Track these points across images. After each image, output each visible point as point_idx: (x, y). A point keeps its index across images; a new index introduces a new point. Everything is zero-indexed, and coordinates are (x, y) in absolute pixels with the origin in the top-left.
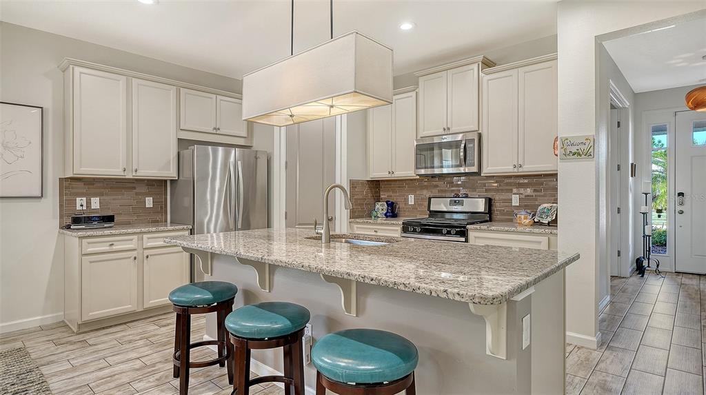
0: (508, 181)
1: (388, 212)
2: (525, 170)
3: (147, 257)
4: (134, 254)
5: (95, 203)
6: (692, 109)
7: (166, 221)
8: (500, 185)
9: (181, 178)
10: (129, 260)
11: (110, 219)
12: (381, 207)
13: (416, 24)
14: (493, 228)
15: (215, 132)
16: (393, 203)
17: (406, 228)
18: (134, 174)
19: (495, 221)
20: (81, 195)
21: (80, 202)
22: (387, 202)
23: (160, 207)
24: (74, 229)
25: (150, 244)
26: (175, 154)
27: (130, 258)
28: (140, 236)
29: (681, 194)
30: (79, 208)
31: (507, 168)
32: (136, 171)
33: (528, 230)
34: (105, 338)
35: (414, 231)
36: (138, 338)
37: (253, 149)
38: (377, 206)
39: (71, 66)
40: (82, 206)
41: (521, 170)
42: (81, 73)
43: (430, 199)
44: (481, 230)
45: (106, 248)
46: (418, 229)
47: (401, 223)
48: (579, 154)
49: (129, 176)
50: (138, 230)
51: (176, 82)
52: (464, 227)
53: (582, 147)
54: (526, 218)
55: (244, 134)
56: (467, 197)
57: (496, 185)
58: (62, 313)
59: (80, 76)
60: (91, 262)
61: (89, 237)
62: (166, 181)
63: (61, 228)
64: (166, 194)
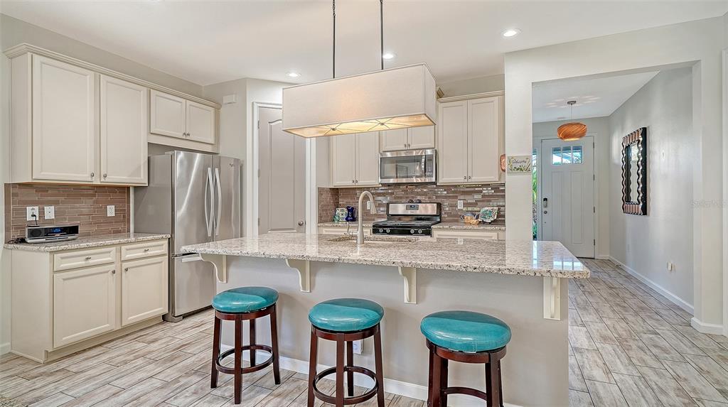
0: (455, 190)
1: (348, 216)
2: (473, 181)
3: (126, 270)
4: (112, 267)
5: (50, 212)
6: (561, 138)
7: (129, 231)
8: (448, 193)
9: (151, 185)
10: (106, 274)
11: (73, 230)
12: (342, 213)
13: (396, 55)
14: (454, 227)
15: (184, 137)
16: (353, 208)
17: (376, 230)
18: (103, 180)
19: (444, 222)
20: (33, 203)
21: (31, 212)
22: (348, 208)
23: (123, 216)
24: (31, 243)
25: (129, 256)
26: (146, 159)
27: (108, 272)
28: (118, 247)
29: (545, 199)
30: (29, 218)
31: (458, 179)
32: (105, 176)
33: (476, 227)
34: (90, 363)
35: (385, 232)
36: (131, 357)
37: (219, 155)
38: (338, 212)
39: (29, 54)
40: (34, 216)
41: (470, 180)
42: (42, 63)
43: (388, 205)
44: (443, 229)
45: (81, 263)
46: (388, 230)
47: (371, 225)
48: (521, 169)
49: (97, 182)
50: (117, 241)
51: (145, 82)
52: (430, 227)
53: (524, 164)
54: (472, 219)
55: (211, 140)
56: (420, 202)
57: (445, 192)
58: (9, 344)
59: (41, 67)
60: (64, 280)
61: (63, 251)
62: (128, 188)
63: (8, 242)
64: (129, 202)
